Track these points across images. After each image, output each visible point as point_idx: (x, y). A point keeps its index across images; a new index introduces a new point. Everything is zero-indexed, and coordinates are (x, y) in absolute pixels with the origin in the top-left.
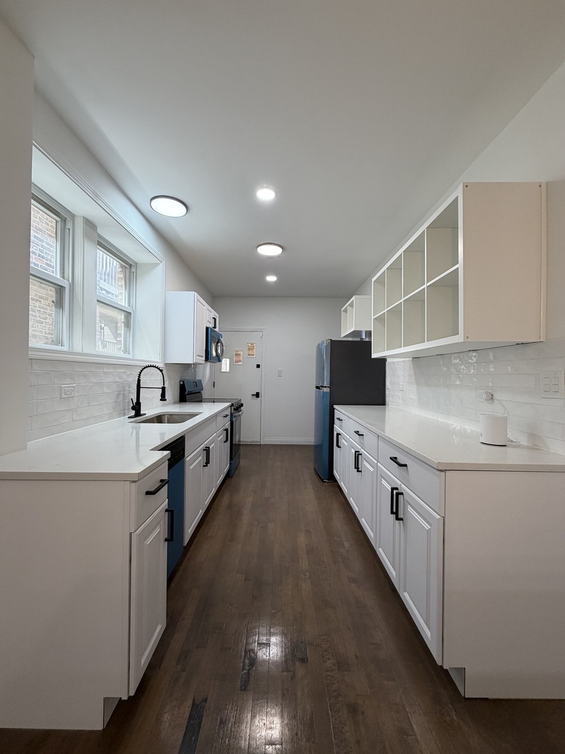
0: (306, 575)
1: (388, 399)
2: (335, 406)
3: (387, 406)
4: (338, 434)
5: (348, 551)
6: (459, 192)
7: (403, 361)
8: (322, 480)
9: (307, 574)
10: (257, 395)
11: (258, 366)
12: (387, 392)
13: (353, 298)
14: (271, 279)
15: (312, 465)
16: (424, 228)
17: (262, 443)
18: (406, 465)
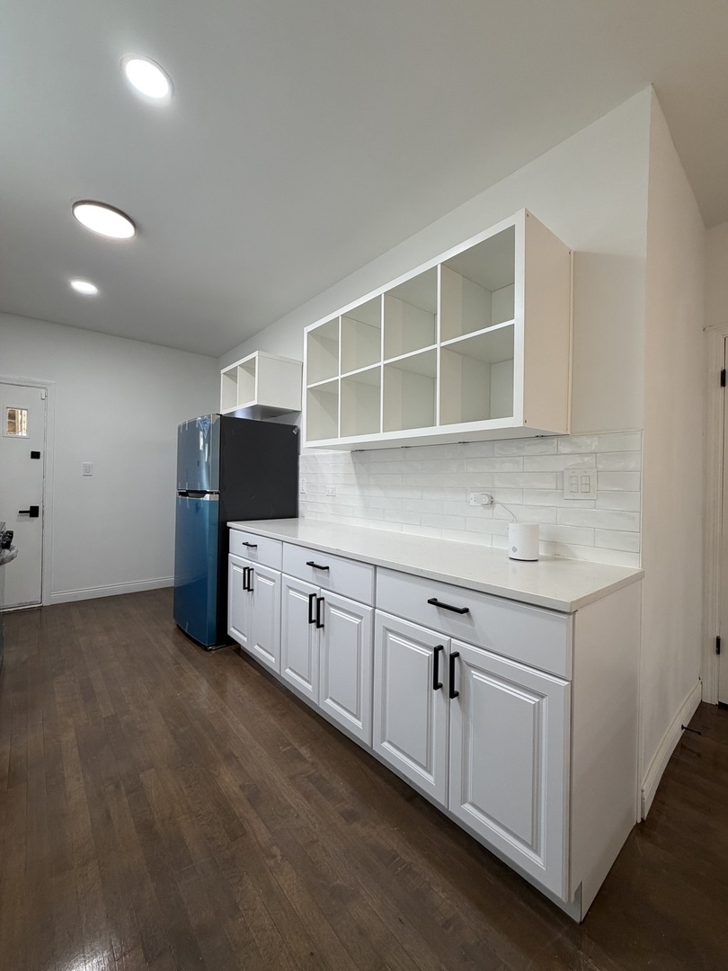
0: (274, 856)
1: (301, 508)
2: (229, 524)
3: (300, 519)
4: (248, 570)
5: (313, 764)
6: (518, 221)
7: (334, 456)
8: (205, 649)
9: (275, 850)
10: (34, 512)
11: (35, 455)
12: (301, 498)
13: (255, 354)
14: (84, 287)
15: (171, 625)
16: (437, 261)
17: (45, 604)
18: (466, 611)
